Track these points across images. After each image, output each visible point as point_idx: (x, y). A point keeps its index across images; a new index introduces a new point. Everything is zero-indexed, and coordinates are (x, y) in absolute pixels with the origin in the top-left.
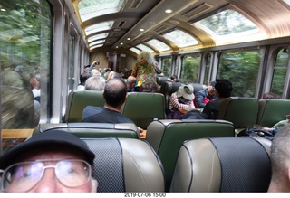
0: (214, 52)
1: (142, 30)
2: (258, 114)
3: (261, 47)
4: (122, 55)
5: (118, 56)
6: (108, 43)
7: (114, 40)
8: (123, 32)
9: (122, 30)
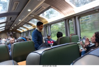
0: (48, 25)
1: (20, 20)
2: (70, 40)
3: (63, 20)
4: (14, 32)
5: (12, 33)
6: (7, 28)
7: (9, 26)
8: (12, 22)
9: (12, 21)
